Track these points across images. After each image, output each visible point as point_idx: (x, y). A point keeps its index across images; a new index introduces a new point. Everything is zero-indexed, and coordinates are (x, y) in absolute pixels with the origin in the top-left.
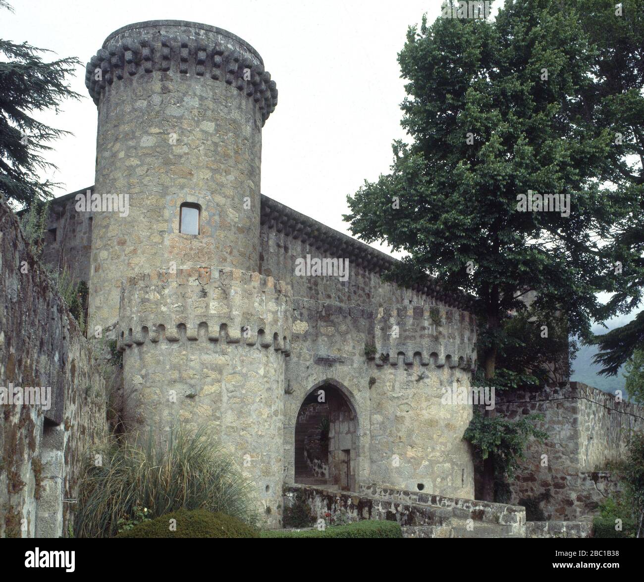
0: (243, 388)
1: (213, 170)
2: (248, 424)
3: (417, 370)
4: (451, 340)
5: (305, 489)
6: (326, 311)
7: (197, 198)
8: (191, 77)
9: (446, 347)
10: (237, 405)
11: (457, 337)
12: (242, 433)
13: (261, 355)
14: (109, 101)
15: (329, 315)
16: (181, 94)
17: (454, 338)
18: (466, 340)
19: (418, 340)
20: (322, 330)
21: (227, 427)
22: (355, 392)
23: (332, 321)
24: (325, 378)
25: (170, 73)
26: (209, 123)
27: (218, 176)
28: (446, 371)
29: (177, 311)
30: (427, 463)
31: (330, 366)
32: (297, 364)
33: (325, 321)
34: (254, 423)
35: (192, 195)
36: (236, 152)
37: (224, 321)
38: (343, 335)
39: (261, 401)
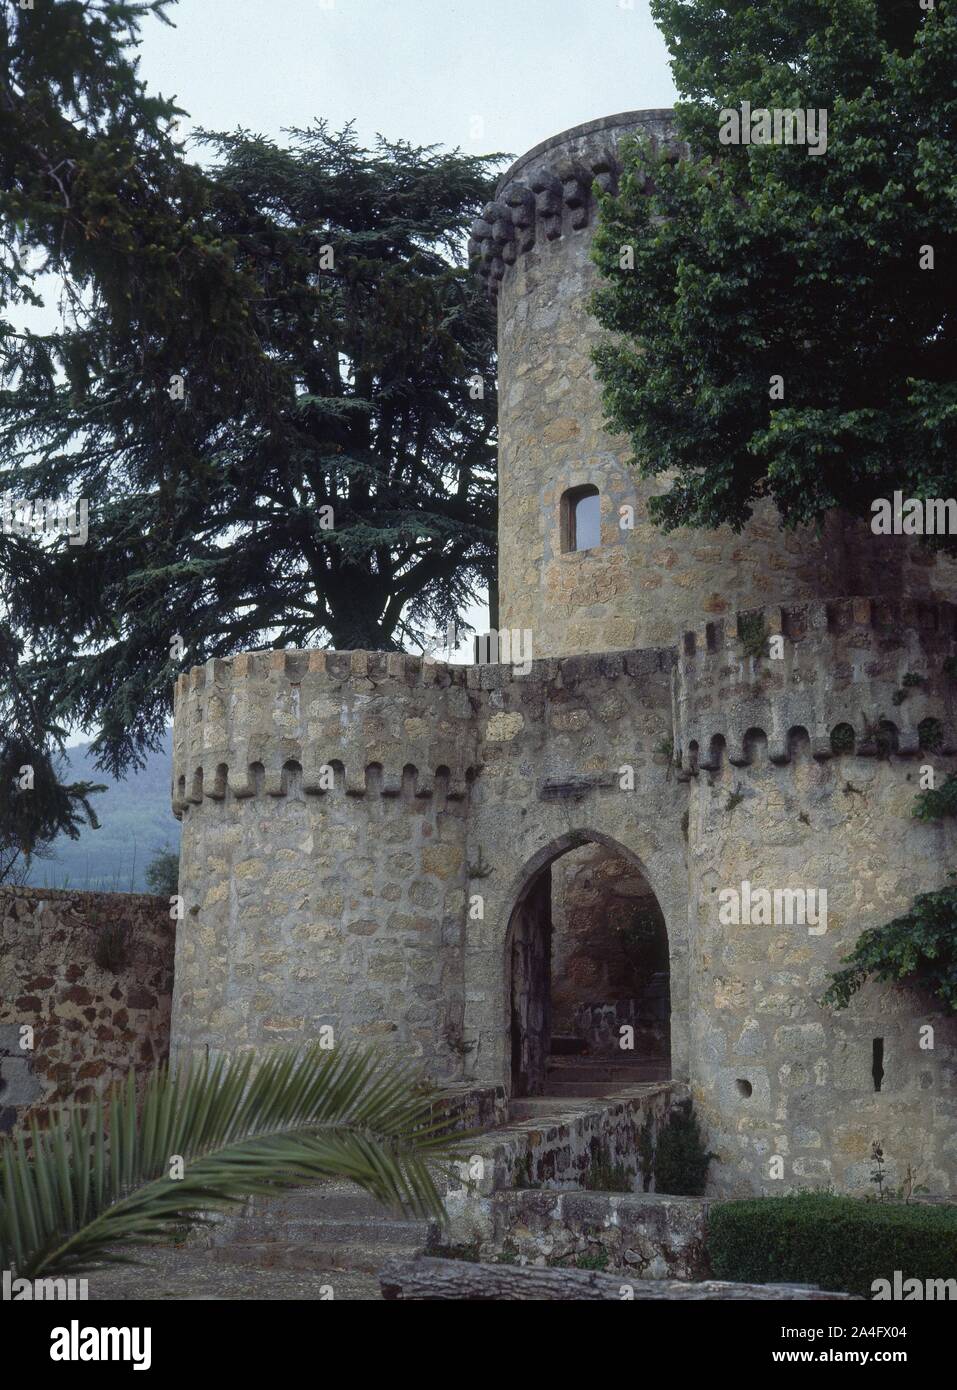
0: (265, 885)
2: (274, 957)
3: (729, 779)
4: (801, 687)
6: (564, 678)
7: (586, 474)
8: (567, 240)
9: (785, 708)
10: (254, 920)
11: (822, 675)
12: (262, 978)
13: (305, 812)
15: (573, 684)
16: (552, 281)
17: (810, 679)
19: (716, 703)
20: (556, 722)
21: (237, 967)
23: (581, 697)
24: (566, 831)
25: (536, 250)
28: (805, 772)
30: (754, 1023)
31: (579, 799)
32: (500, 808)
33: (565, 700)
34: (289, 955)
35: (578, 470)
37: (221, 759)
38: (610, 722)
39: (305, 906)
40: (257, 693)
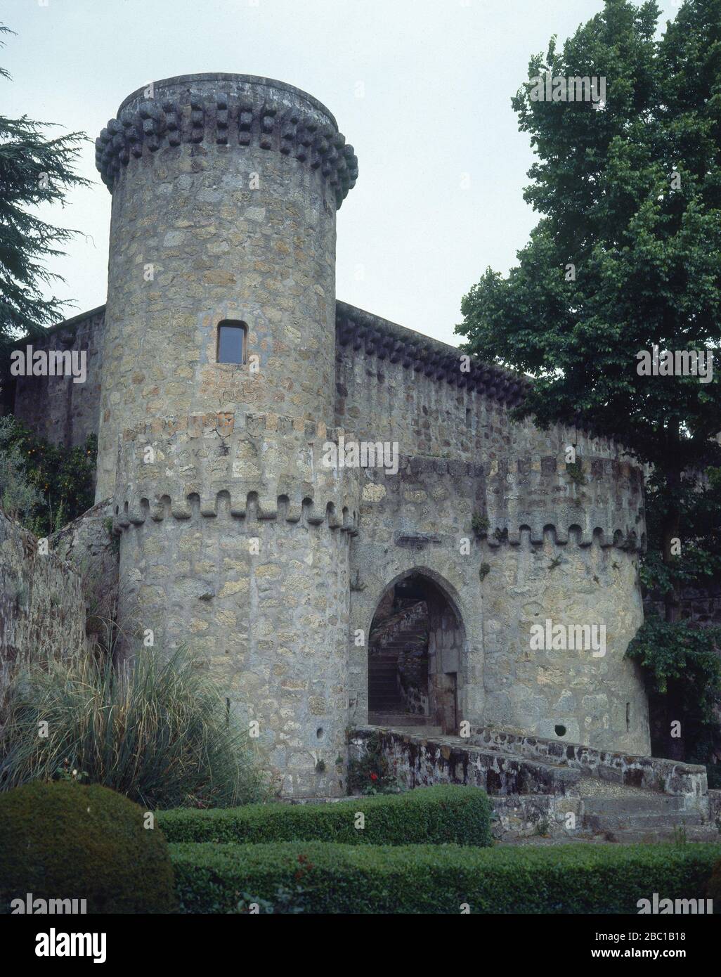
0: (281, 585)
1: (263, 274)
2: (289, 637)
3: (550, 552)
4: (601, 505)
5: (380, 733)
6: (412, 468)
7: (240, 314)
8: (232, 148)
9: (593, 515)
10: (273, 610)
11: (611, 501)
12: (280, 651)
13: (308, 536)
14: (123, 187)
15: (417, 473)
16: (218, 173)
17: (606, 502)
18: (625, 504)
19: (550, 506)
20: (406, 496)
21: (259, 642)
22: (458, 587)
23: (422, 483)
24: (412, 566)
25: (204, 145)
26: (258, 210)
27: (270, 282)
28: (596, 551)
29: (187, 476)
30: (569, 693)
31: (421, 548)
32: (371, 546)
33: (411, 483)
34: (298, 636)
35: (234, 309)
36: (297, 247)
37: (252, 488)
38: (439, 501)
39: (308, 603)
40: (285, 445)
